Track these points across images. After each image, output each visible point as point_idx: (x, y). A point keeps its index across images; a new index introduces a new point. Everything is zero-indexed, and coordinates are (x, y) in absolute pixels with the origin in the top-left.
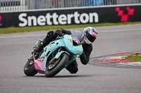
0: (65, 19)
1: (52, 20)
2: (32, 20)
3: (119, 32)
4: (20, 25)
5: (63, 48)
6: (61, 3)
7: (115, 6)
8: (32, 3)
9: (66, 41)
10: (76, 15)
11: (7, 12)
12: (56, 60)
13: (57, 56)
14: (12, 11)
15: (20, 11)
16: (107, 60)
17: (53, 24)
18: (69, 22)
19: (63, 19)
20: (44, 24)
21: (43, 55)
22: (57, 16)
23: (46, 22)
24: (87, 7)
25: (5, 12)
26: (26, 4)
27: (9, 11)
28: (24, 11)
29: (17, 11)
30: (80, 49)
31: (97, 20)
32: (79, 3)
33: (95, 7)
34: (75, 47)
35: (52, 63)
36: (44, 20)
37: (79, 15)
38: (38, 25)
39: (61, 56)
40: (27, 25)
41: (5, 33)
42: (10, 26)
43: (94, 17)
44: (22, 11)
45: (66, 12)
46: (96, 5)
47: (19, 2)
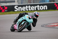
0: (34, 8)
1: (28, 8)
2: (20, 9)
3: (56, 14)
4: (15, 10)
5: (25, 20)
6: (32, 1)
7: (54, 3)
8: (20, 1)
9: (26, 17)
10: (38, 6)
11: (10, 5)
12: (22, 25)
13: (22, 23)
14: (12, 5)
15: (15, 5)
16: (51, 25)
17: (29, 10)
18: (35, 9)
19: (33, 8)
20: (25, 10)
21: (17, 23)
22: (30, 7)
23: (26, 9)
24: (43, 3)
25: (9, 5)
26: (17, 2)
27: (11, 5)
28: (17, 5)
29: (14, 5)
30: (32, 20)
31: (47, 9)
32: (39, 1)
33: (46, 3)
34: (30, 20)
35: (20, 26)
36: (25, 8)
37: (39, 6)
38: (22, 11)
39: (24, 24)
40: (18, 11)
41: (9, 14)
42: (11, 11)
43: (45, 7)
44: (16, 5)
45: (34, 5)
46: (46, 2)
47: (15, 1)
